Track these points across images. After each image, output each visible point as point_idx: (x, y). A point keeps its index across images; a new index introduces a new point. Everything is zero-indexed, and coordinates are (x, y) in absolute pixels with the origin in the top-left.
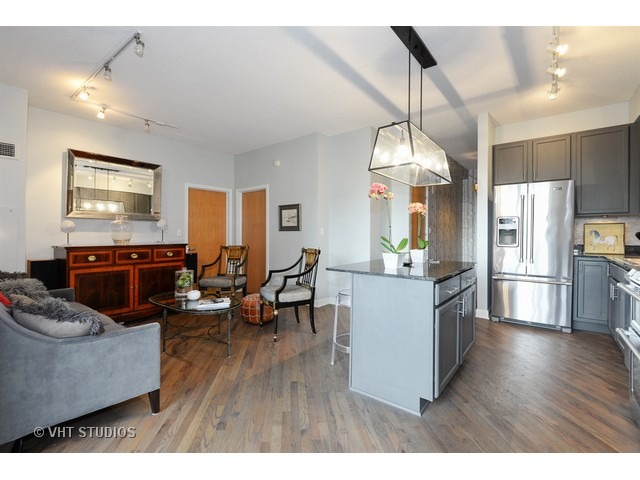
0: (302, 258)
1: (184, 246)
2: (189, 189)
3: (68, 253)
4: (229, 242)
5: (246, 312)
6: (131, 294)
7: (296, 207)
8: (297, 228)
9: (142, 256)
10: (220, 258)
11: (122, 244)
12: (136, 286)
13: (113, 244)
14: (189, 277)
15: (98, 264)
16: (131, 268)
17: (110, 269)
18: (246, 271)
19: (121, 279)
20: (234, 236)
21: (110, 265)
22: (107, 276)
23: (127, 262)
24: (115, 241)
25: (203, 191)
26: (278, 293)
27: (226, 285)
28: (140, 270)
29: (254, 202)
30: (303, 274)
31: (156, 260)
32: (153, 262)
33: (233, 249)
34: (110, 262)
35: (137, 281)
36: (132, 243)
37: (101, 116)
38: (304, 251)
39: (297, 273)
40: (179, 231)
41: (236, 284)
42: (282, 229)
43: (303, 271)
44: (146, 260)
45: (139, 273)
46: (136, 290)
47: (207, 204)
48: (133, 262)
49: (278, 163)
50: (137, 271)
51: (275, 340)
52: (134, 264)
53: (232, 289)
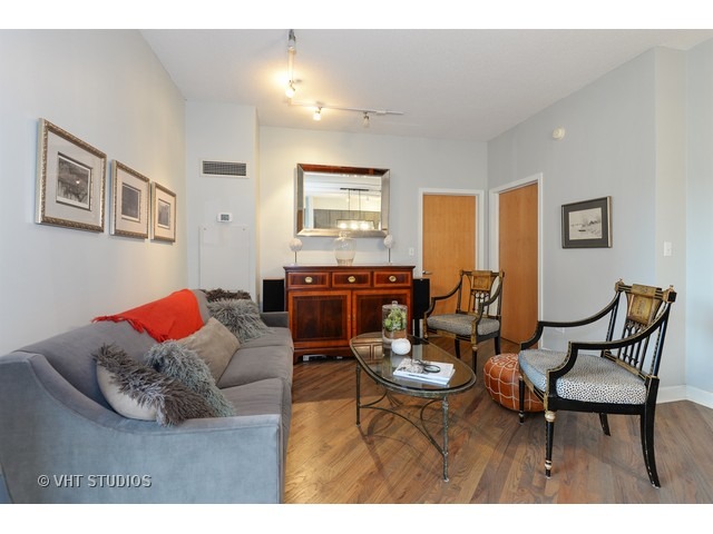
0: (616, 302)
1: (410, 269)
2: (424, 196)
3: (287, 273)
4: (480, 266)
5: (494, 385)
6: (349, 325)
7: (602, 203)
8: (603, 243)
9: (360, 280)
10: (459, 286)
11: (345, 265)
12: (354, 316)
13: (335, 264)
14: (399, 315)
15: (315, 286)
16: (348, 293)
17: (326, 293)
18: (499, 311)
19: (337, 306)
20: (487, 257)
21: (326, 289)
22: (324, 302)
23: (345, 286)
24: (339, 261)
25: (443, 197)
26: (554, 376)
27: (463, 332)
28: (358, 296)
29: (519, 204)
30: (618, 345)
31: (376, 285)
32: (372, 288)
33: (481, 275)
34: (327, 285)
35: (354, 310)
36: (354, 264)
37: (317, 117)
38: (621, 288)
39: (602, 339)
40: (411, 249)
41: (480, 332)
42: (569, 244)
43: (617, 337)
44: (364, 286)
45: (357, 300)
46: (354, 319)
47: (448, 213)
48: (351, 286)
49: (561, 133)
50: (354, 297)
51: (548, 473)
52: (352, 289)
53: (473, 340)
